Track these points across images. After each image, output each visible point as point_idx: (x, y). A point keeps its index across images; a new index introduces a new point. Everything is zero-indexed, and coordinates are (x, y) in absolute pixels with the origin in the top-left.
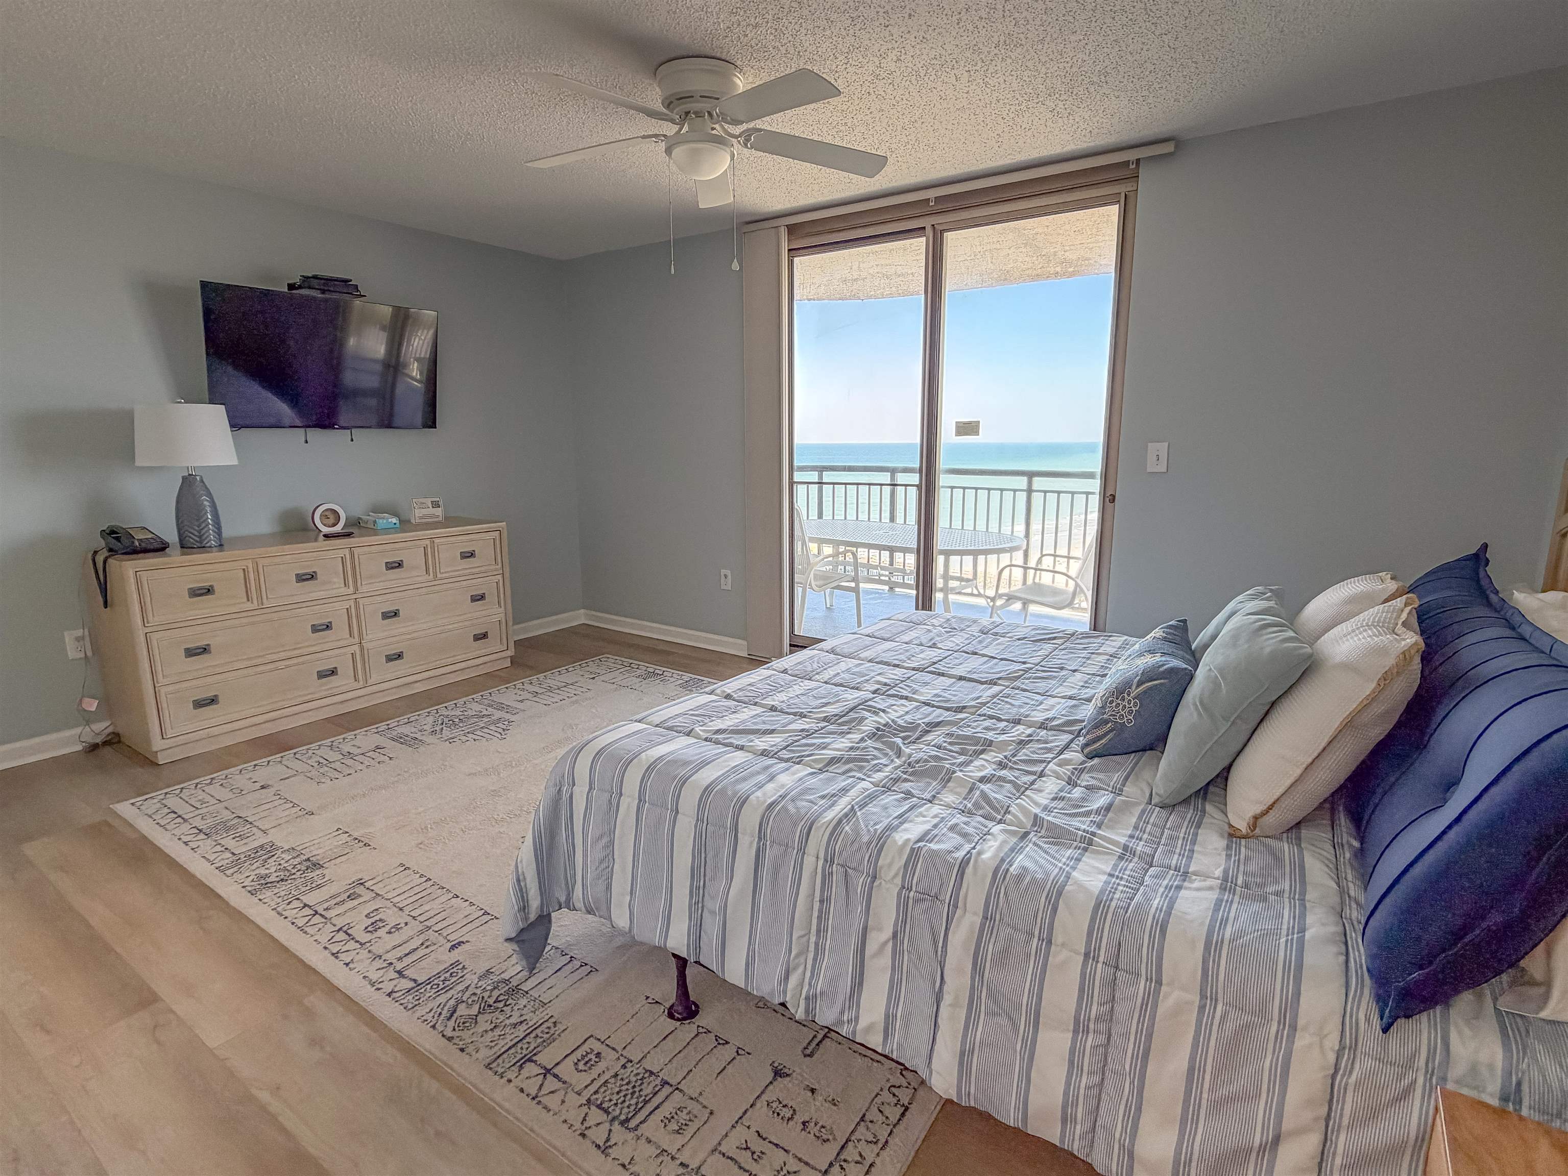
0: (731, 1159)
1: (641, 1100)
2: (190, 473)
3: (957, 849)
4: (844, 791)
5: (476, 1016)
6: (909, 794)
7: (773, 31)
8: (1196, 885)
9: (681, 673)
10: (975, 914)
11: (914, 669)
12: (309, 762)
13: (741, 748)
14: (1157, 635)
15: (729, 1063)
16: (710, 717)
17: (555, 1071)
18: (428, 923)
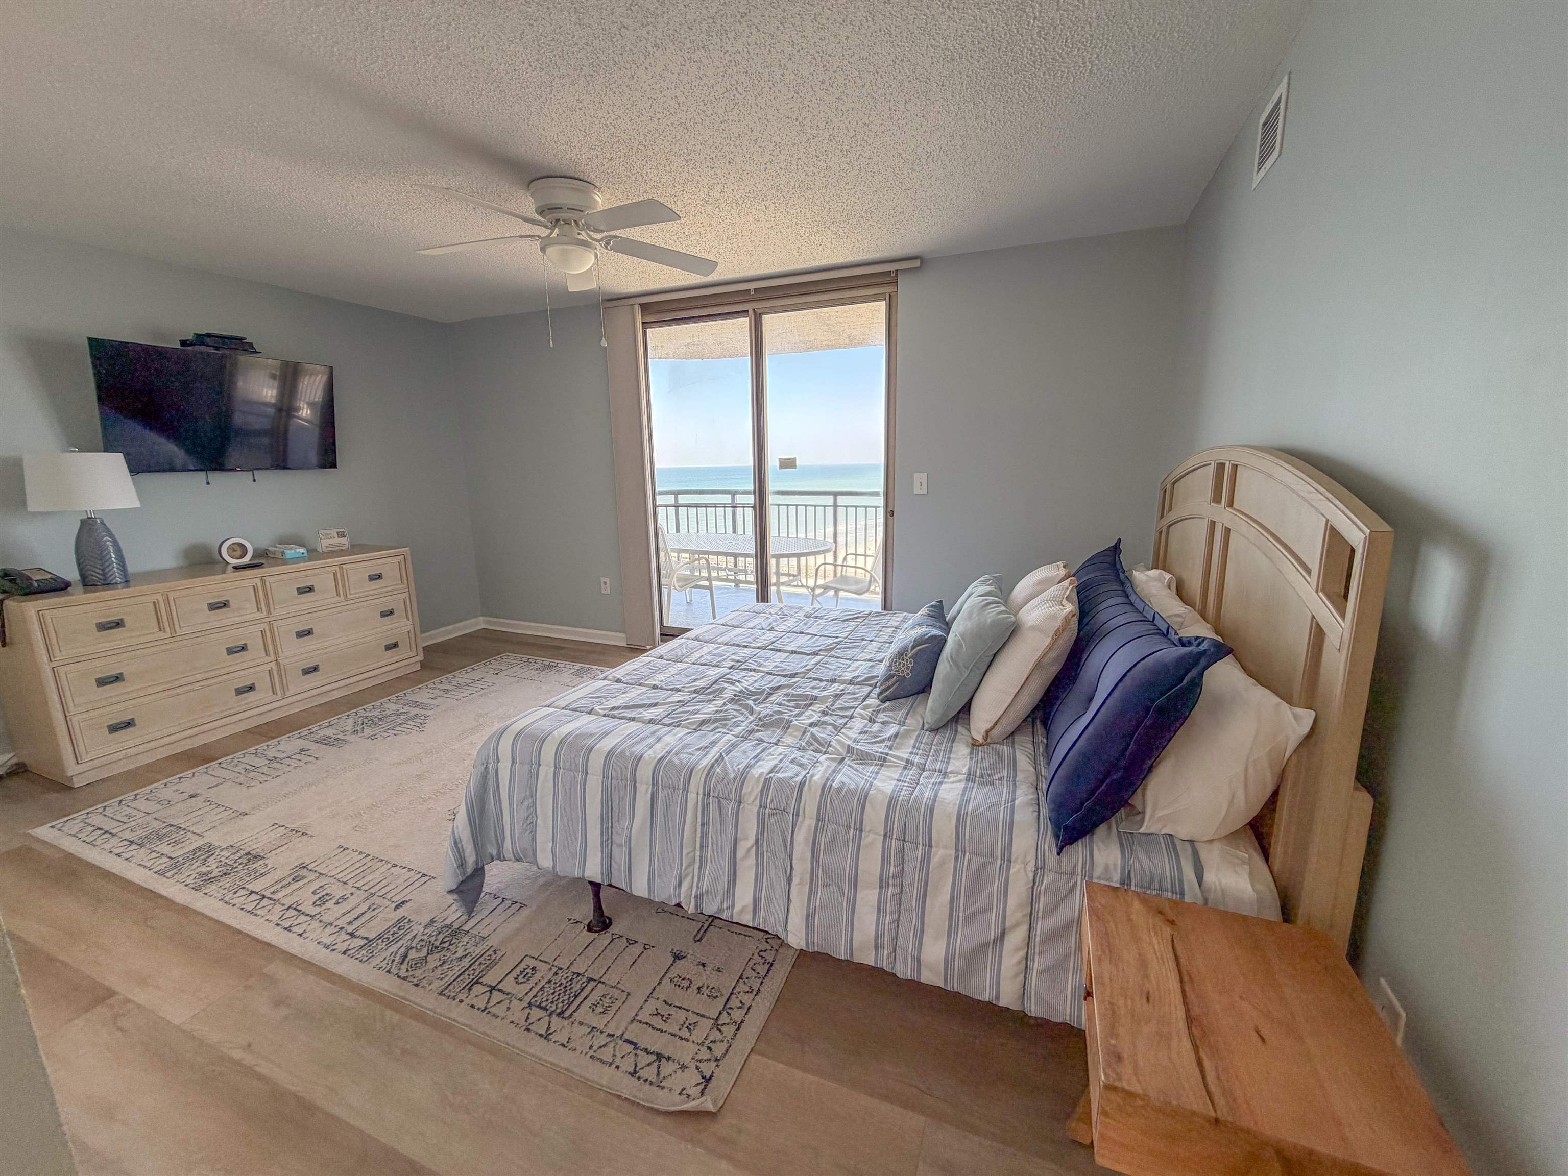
0: (647, 1023)
1: (572, 995)
2: (90, 516)
3: (797, 775)
4: (714, 743)
5: (426, 957)
6: (761, 741)
7: (625, 164)
8: (952, 779)
9: (572, 663)
10: (811, 818)
11: (758, 648)
12: (235, 769)
13: (633, 719)
14: (924, 613)
15: (639, 956)
16: (605, 698)
17: (500, 987)
18: (372, 891)
